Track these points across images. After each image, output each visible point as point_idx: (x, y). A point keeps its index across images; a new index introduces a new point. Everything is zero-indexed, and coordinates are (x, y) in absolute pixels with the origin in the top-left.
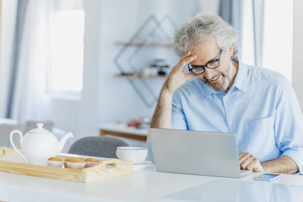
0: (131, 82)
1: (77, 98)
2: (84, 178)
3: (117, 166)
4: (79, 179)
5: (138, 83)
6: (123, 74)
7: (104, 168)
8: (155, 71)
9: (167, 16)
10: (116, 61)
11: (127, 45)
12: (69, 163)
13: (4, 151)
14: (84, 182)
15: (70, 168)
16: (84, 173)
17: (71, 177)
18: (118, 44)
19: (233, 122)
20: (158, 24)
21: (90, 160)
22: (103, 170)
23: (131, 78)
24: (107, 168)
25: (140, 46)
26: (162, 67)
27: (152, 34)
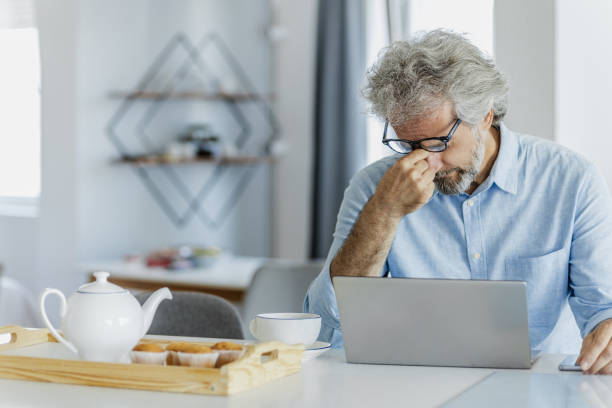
0: (143, 174)
1: (30, 211)
2: (225, 386)
3: (280, 356)
4: (212, 389)
5: (156, 174)
6: (127, 159)
7: (259, 363)
8: (190, 150)
9: (213, 37)
10: (110, 131)
11: (133, 97)
12: (182, 356)
13: (14, 335)
14: (224, 395)
15: (187, 365)
16: (226, 376)
17: (193, 387)
18: (113, 95)
19: (482, 255)
20: (194, 55)
21: (224, 347)
22: (257, 366)
23: (143, 165)
24: (262, 362)
25: (160, 98)
26: (205, 140)
27: (183, 74)
